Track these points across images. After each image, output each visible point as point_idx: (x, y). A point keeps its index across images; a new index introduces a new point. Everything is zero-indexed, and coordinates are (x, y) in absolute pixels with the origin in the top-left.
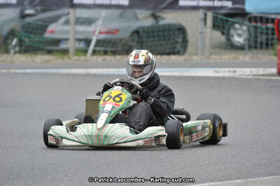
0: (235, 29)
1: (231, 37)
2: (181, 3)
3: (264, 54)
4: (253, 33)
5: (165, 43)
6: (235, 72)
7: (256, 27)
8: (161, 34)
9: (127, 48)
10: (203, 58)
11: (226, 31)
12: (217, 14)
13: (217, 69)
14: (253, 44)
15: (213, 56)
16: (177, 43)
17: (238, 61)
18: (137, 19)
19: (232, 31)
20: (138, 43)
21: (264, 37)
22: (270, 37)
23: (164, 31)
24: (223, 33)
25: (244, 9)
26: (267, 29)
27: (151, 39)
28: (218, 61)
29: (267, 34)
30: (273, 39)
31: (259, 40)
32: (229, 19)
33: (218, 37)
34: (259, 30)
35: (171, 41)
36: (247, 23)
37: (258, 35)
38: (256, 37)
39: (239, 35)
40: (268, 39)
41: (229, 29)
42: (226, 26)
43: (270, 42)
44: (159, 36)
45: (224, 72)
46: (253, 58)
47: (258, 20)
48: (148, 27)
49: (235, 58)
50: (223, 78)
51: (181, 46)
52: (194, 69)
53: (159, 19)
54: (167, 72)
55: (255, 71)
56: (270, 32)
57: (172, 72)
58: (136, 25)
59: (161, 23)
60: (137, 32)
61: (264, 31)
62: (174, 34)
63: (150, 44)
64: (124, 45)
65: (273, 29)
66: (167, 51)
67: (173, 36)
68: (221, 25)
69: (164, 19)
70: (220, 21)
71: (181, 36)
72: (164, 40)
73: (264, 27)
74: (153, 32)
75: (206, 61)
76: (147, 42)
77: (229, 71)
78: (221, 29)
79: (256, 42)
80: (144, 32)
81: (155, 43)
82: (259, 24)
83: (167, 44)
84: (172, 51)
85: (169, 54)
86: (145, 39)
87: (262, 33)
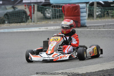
0: (46, 11)
1: (45, 14)
2: (24, 1)
3: (59, 20)
4: (54, 12)
5: (18, 18)
6: (47, 28)
7: (55, 10)
8: (16, 15)
9: (3, 21)
10: (34, 23)
11: (43, 12)
12: (39, 5)
13: (40, 28)
14: (54, 17)
15: (38, 23)
16: (23, 18)
17: (48, 24)
18: (6, 9)
19: (46, 12)
20: (7, 19)
21: (59, 13)
22: (61, 13)
23: (17, 13)
24: (42, 13)
25: (50, 3)
26: (60, 10)
27: (12, 17)
28: (40, 24)
29: (60, 12)
30: (62, 14)
31: (57, 15)
32: (44, 7)
33: (40, 14)
34: (56, 11)
35: (21, 17)
36: (51, 8)
37: (56, 13)
38: (55, 14)
39: (49, 13)
40: (60, 14)
41: (44, 11)
42: (43, 10)
43: (61, 15)
44: (15, 15)
45: (43, 29)
46: (54, 22)
47: (56, 7)
48: (11, 12)
49: (47, 23)
50: (43, 31)
51: (25, 19)
52: (31, 28)
53: (15, 9)
54: (20, 30)
55: (55, 27)
56: (61, 11)
57: (21, 30)
58: (6, 12)
59: (16, 10)
60: (6, 14)
61: (58, 11)
62: (22, 14)
63: (12, 19)
64: (1, 20)
65: (62, 10)
66: (19, 21)
67: (21, 15)
68: (40, 9)
69: (17, 8)
70: (40, 8)
71: (25, 15)
72: (18, 17)
73: (58, 9)
74: (13, 14)
75: (35, 25)
76: (11, 18)
77: (45, 28)
78: (41, 11)
79: (55, 16)
80: (9, 14)
81: (14, 18)
82: (56, 8)
83: (19, 19)
84: (21, 21)
85: (20, 23)
86: (10, 17)
87: (57, 12)
